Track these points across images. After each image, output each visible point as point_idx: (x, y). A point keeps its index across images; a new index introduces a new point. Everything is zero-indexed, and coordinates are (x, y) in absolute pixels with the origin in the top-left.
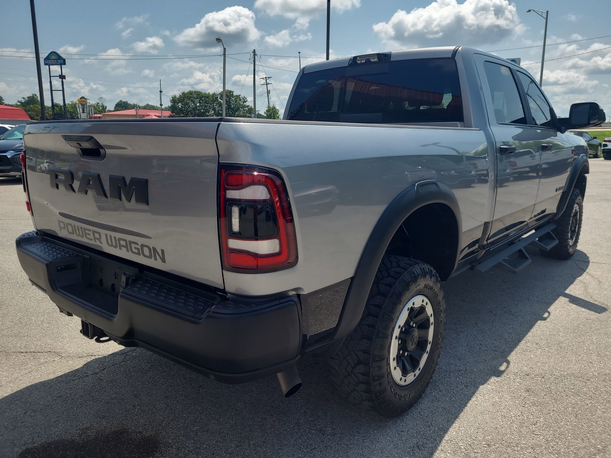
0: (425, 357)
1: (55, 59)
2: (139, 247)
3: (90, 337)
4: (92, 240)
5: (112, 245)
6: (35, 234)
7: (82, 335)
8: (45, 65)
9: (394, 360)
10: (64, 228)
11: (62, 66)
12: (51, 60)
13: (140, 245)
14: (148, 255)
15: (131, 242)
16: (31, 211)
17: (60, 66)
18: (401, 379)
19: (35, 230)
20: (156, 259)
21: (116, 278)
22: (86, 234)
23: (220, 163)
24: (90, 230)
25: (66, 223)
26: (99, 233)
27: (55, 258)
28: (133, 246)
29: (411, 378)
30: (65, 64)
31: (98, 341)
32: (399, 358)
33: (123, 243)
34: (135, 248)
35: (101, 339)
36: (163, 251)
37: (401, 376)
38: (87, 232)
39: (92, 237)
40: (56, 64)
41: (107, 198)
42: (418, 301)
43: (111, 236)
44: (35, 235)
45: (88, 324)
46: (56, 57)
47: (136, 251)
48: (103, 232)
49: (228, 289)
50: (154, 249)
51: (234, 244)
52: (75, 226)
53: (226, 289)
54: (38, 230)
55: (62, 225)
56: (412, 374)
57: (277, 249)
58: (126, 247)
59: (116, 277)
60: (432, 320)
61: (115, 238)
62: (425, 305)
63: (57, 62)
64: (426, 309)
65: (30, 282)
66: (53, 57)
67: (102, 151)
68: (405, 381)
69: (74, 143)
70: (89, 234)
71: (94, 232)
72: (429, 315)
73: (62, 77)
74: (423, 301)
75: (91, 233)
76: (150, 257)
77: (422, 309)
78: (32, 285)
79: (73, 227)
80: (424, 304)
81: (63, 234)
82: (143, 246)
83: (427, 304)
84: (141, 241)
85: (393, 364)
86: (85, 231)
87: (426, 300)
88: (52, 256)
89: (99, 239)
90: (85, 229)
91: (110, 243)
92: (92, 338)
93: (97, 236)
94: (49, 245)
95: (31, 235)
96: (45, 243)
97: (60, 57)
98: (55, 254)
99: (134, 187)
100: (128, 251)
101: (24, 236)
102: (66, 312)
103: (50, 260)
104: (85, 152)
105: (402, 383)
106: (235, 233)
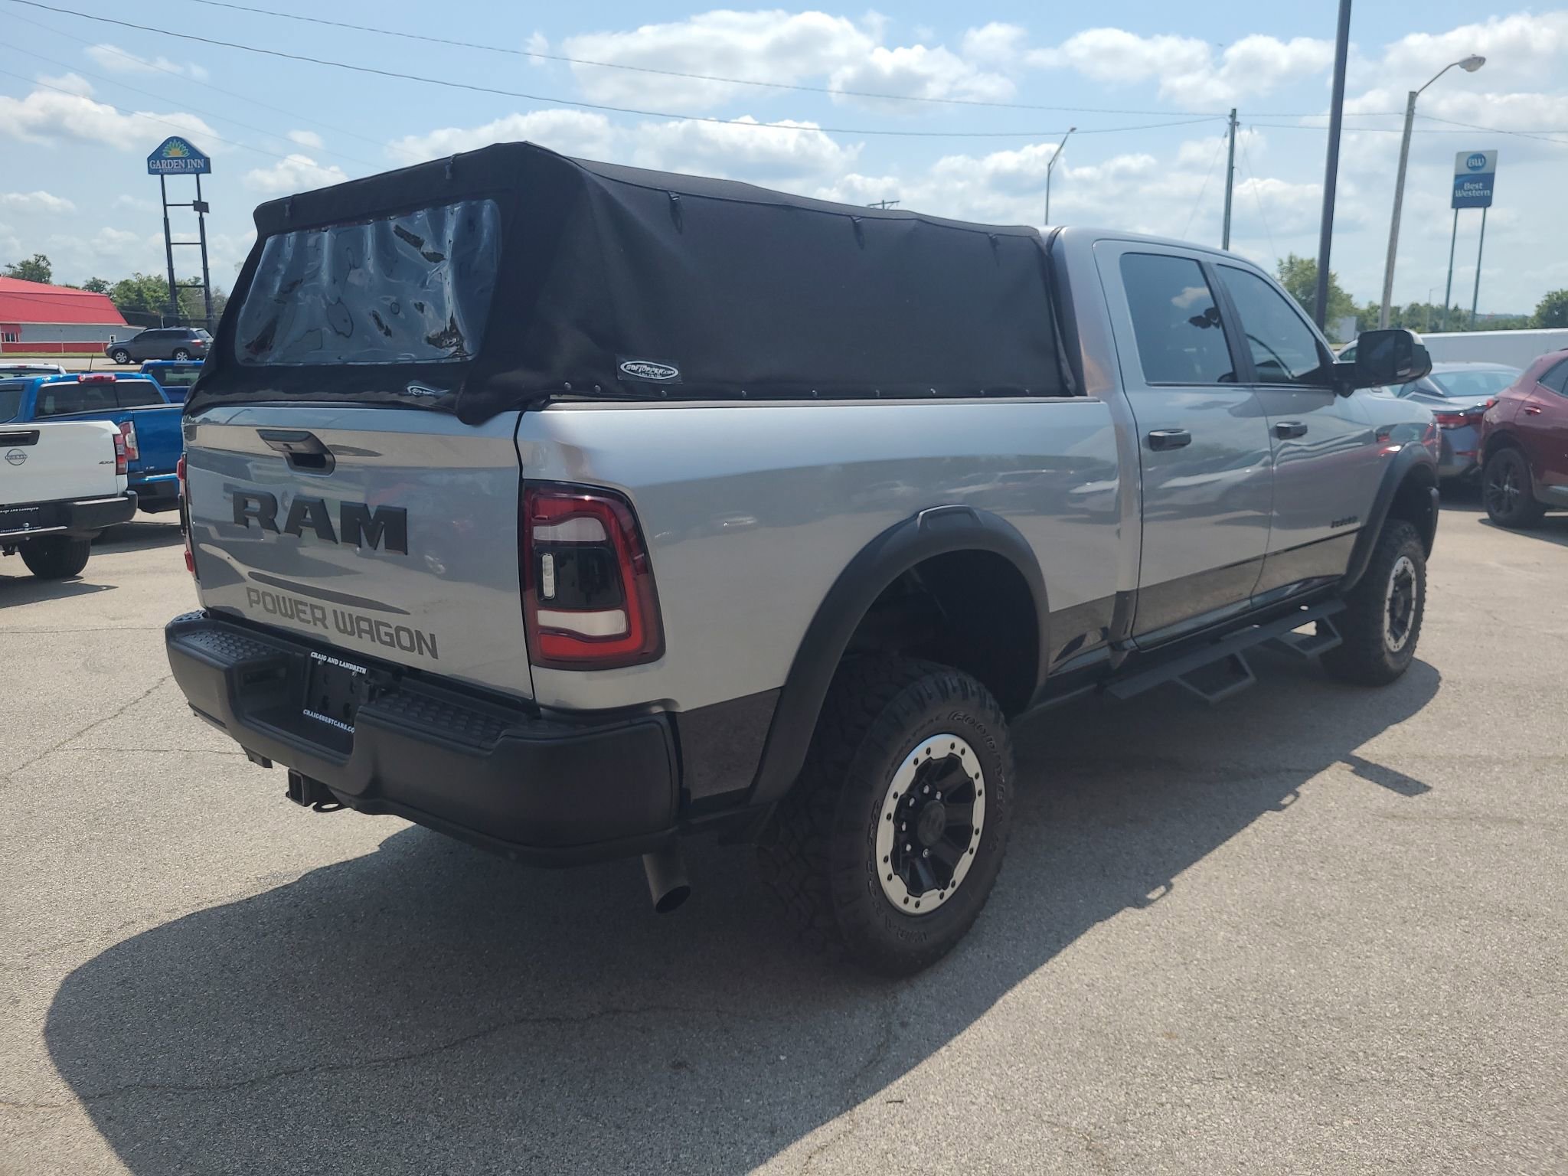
0: (966, 861)
1: (181, 158)
2: (392, 631)
3: (303, 804)
4: (309, 622)
5: (344, 631)
6: (201, 615)
7: (289, 800)
8: (149, 173)
9: (886, 860)
10: (258, 602)
11: (201, 176)
12: (166, 159)
13: (394, 627)
14: (409, 645)
15: (378, 624)
16: (194, 571)
17: (195, 175)
18: (906, 901)
19: (202, 609)
20: (421, 652)
21: (352, 692)
22: (299, 611)
23: (523, 480)
24: (306, 604)
25: (261, 592)
26: (322, 609)
27: (241, 658)
28: (383, 629)
29: (931, 900)
30: (209, 171)
31: (318, 809)
32: (898, 858)
33: (364, 625)
34: (386, 634)
35: (325, 807)
36: (432, 636)
37: (906, 895)
38: (300, 607)
39: (309, 617)
40: (183, 170)
41: (337, 543)
42: (940, 746)
43: (343, 614)
44: (202, 618)
45: (299, 778)
46: (183, 153)
47: (387, 639)
48: (329, 606)
49: (540, 699)
50: (418, 633)
51: (548, 618)
52: (277, 597)
53: (537, 699)
54: (207, 608)
55: (254, 597)
56: (936, 892)
57: (622, 628)
58: (370, 632)
59: (351, 689)
60: (979, 785)
61: (350, 616)
62: (959, 754)
63: (186, 166)
64: (963, 764)
65: (191, 712)
66: (176, 152)
67: (327, 457)
68: (917, 905)
69: (280, 445)
70: (304, 612)
71: (313, 607)
72: (972, 775)
73: (201, 207)
74: (953, 746)
75: (308, 610)
76: (411, 649)
77: (952, 763)
78: (196, 715)
79: (276, 600)
80: (957, 751)
81: (255, 613)
82: (398, 629)
83: (963, 752)
84: (395, 620)
85: (884, 869)
86: (296, 606)
87: (961, 744)
88: (235, 655)
89: (323, 620)
90: (298, 603)
91: (342, 628)
92: (306, 805)
93: (318, 614)
94: (228, 636)
95: (194, 618)
96: (220, 633)
97: (194, 153)
98: (241, 651)
99: (383, 523)
100: (373, 640)
101: (181, 619)
102: (260, 759)
103: (232, 661)
104: (299, 461)
105: (910, 908)
106: (548, 600)
